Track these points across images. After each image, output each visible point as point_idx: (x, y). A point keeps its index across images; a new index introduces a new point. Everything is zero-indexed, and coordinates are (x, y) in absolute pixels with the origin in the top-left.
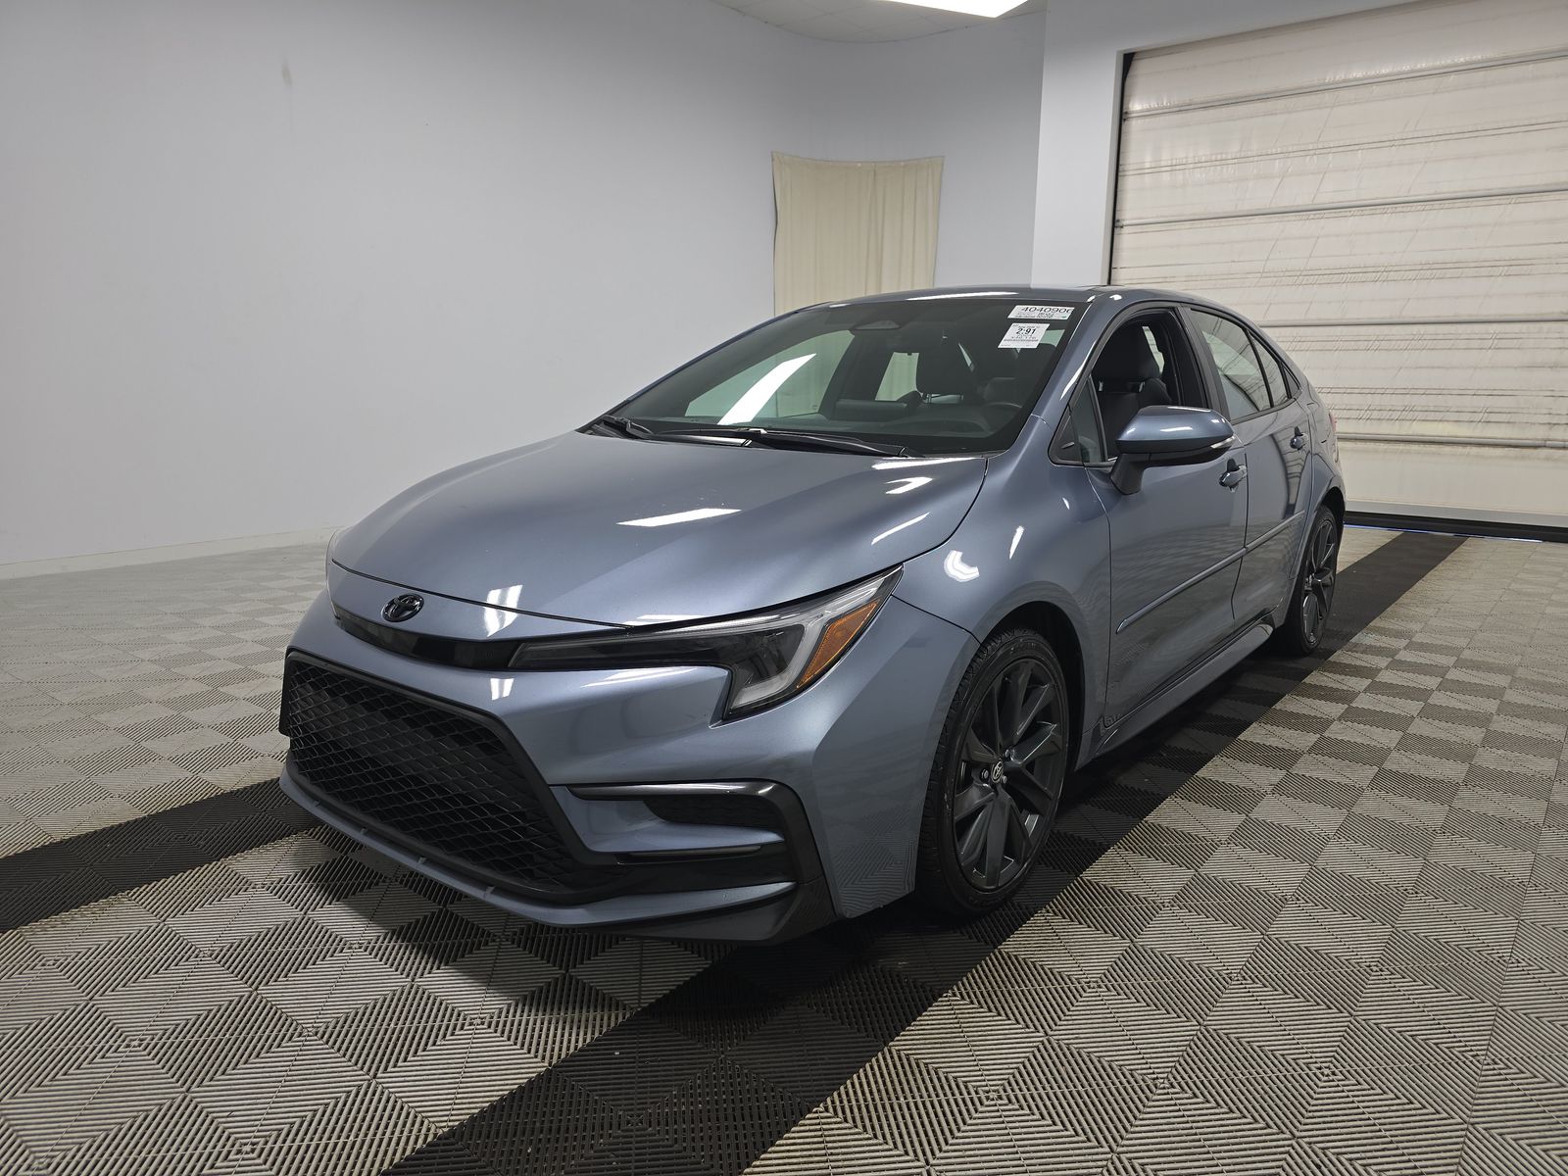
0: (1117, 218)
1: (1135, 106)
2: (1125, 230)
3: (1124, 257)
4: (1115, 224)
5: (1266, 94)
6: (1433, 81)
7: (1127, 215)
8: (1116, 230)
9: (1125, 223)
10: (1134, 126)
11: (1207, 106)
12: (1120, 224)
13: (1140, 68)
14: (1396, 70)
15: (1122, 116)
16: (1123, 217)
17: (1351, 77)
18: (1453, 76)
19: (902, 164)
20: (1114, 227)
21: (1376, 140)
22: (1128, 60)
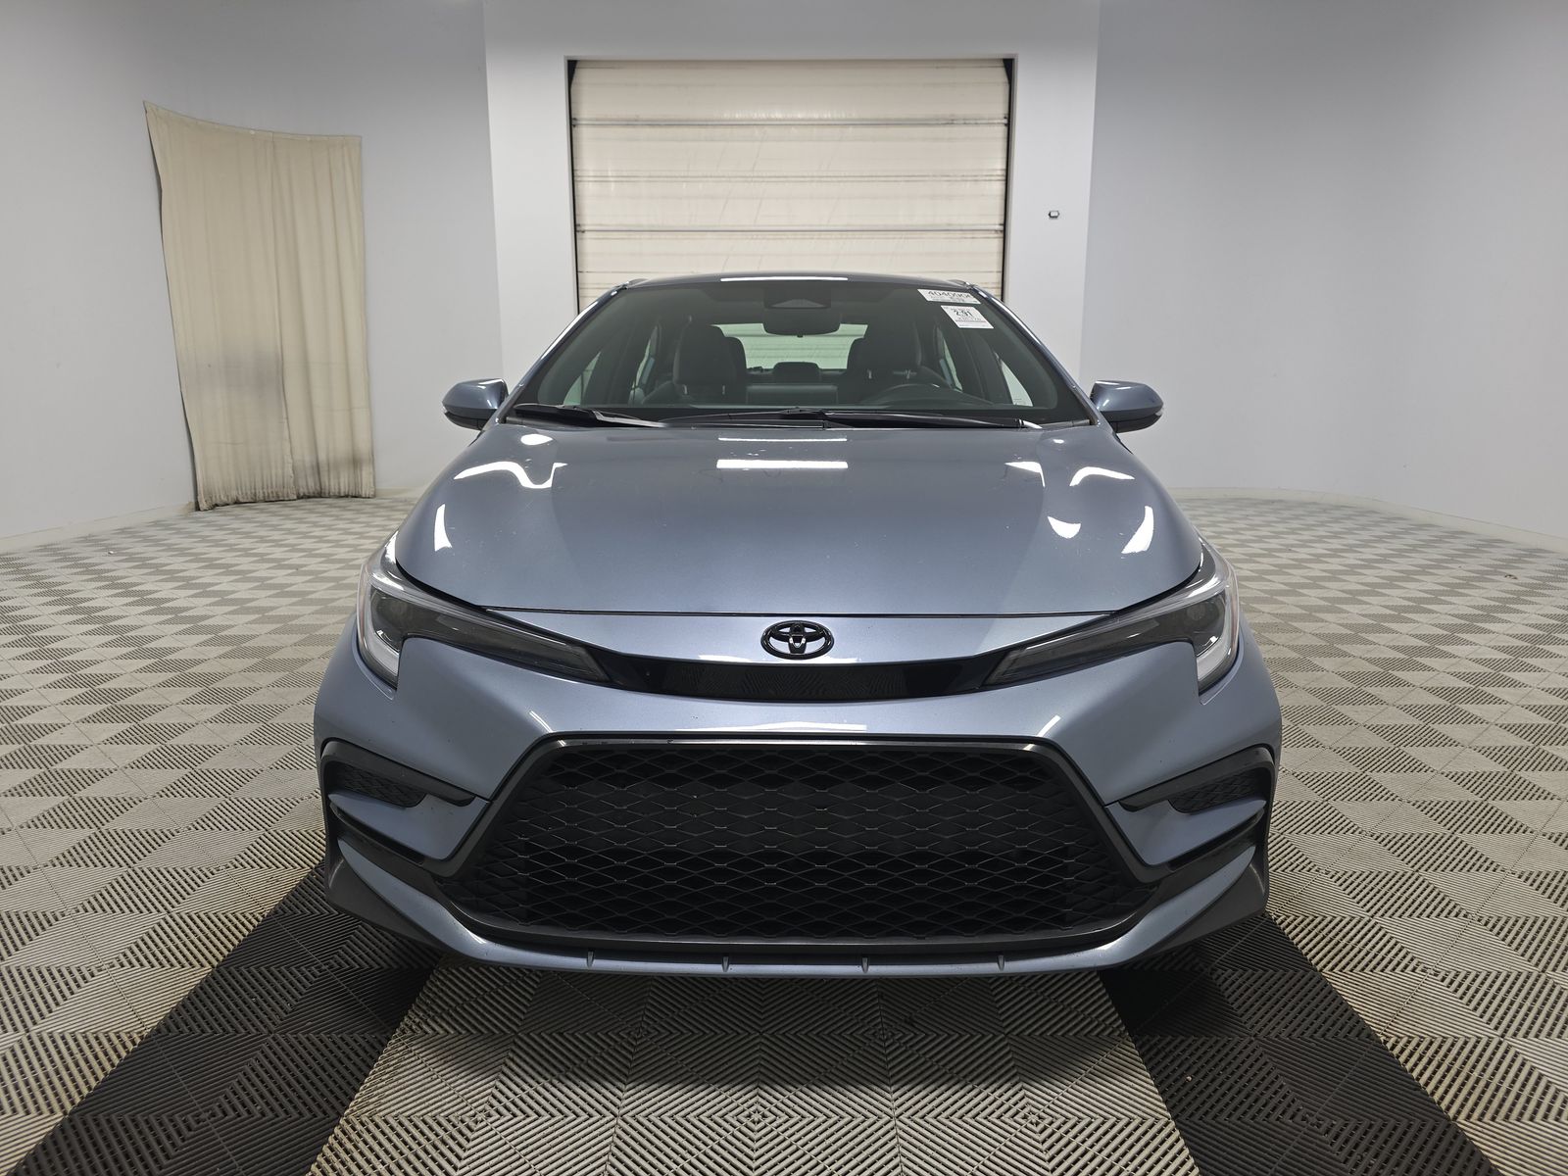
0: (577, 222)
1: (584, 112)
2: (587, 235)
3: (589, 263)
4: (577, 229)
5: (706, 121)
6: (837, 130)
7: (588, 220)
8: (578, 234)
9: (586, 228)
10: (584, 133)
11: (652, 124)
12: (583, 228)
13: (582, 75)
14: (789, 116)
15: (572, 123)
16: (585, 222)
17: (773, 116)
18: (851, 129)
19: (309, 139)
20: (576, 231)
21: (800, 174)
22: (572, 66)
